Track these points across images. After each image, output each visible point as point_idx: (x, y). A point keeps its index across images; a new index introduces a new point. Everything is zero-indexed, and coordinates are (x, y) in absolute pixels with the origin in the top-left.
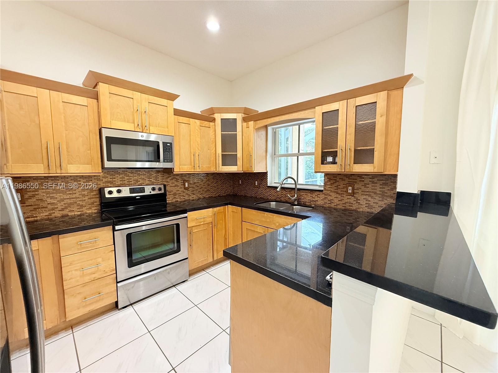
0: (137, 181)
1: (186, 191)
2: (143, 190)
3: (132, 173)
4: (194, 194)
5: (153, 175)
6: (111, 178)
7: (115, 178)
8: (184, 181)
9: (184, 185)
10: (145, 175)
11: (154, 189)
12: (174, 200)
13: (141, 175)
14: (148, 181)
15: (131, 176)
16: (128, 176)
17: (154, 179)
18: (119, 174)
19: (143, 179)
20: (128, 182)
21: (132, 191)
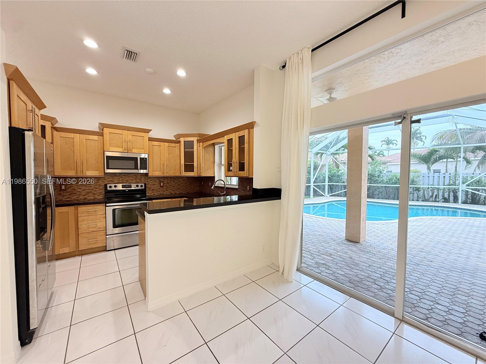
0: (128, 181)
1: (162, 189)
2: (130, 186)
3: (125, 176)
4: (167, 191)
5: (138, 177)
6: (112, 179)
7: (114, 179)
8: (160, 182)
9: (160, 184)
10: (133, 177)
11: (137, 186)
12: (152, 194)
13: (131, 177)
14: (135, 181)
15: (124, 178)
16: (122, 178)
17: (139, 180)
18: (117, 176)
19: (131, 180)
20: (122, 181)
21: (123, 187)
